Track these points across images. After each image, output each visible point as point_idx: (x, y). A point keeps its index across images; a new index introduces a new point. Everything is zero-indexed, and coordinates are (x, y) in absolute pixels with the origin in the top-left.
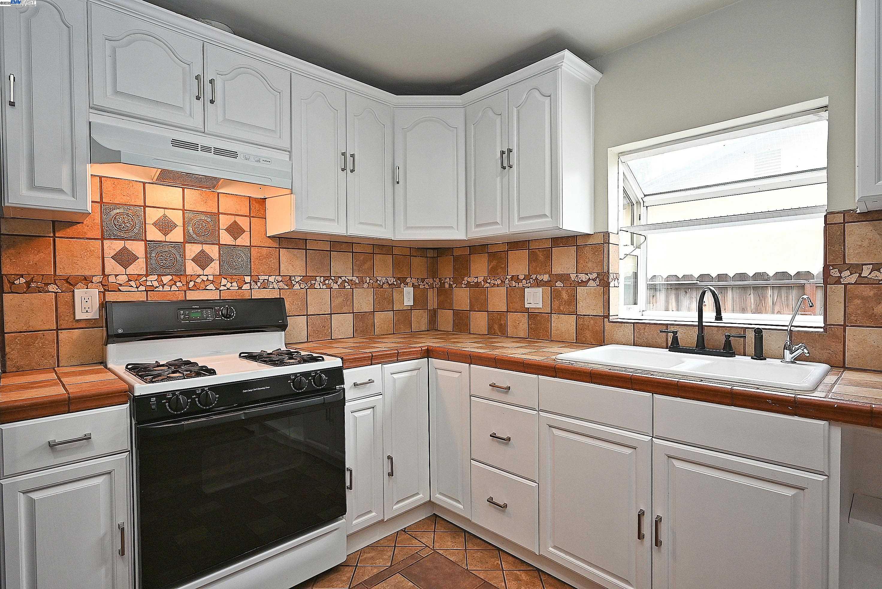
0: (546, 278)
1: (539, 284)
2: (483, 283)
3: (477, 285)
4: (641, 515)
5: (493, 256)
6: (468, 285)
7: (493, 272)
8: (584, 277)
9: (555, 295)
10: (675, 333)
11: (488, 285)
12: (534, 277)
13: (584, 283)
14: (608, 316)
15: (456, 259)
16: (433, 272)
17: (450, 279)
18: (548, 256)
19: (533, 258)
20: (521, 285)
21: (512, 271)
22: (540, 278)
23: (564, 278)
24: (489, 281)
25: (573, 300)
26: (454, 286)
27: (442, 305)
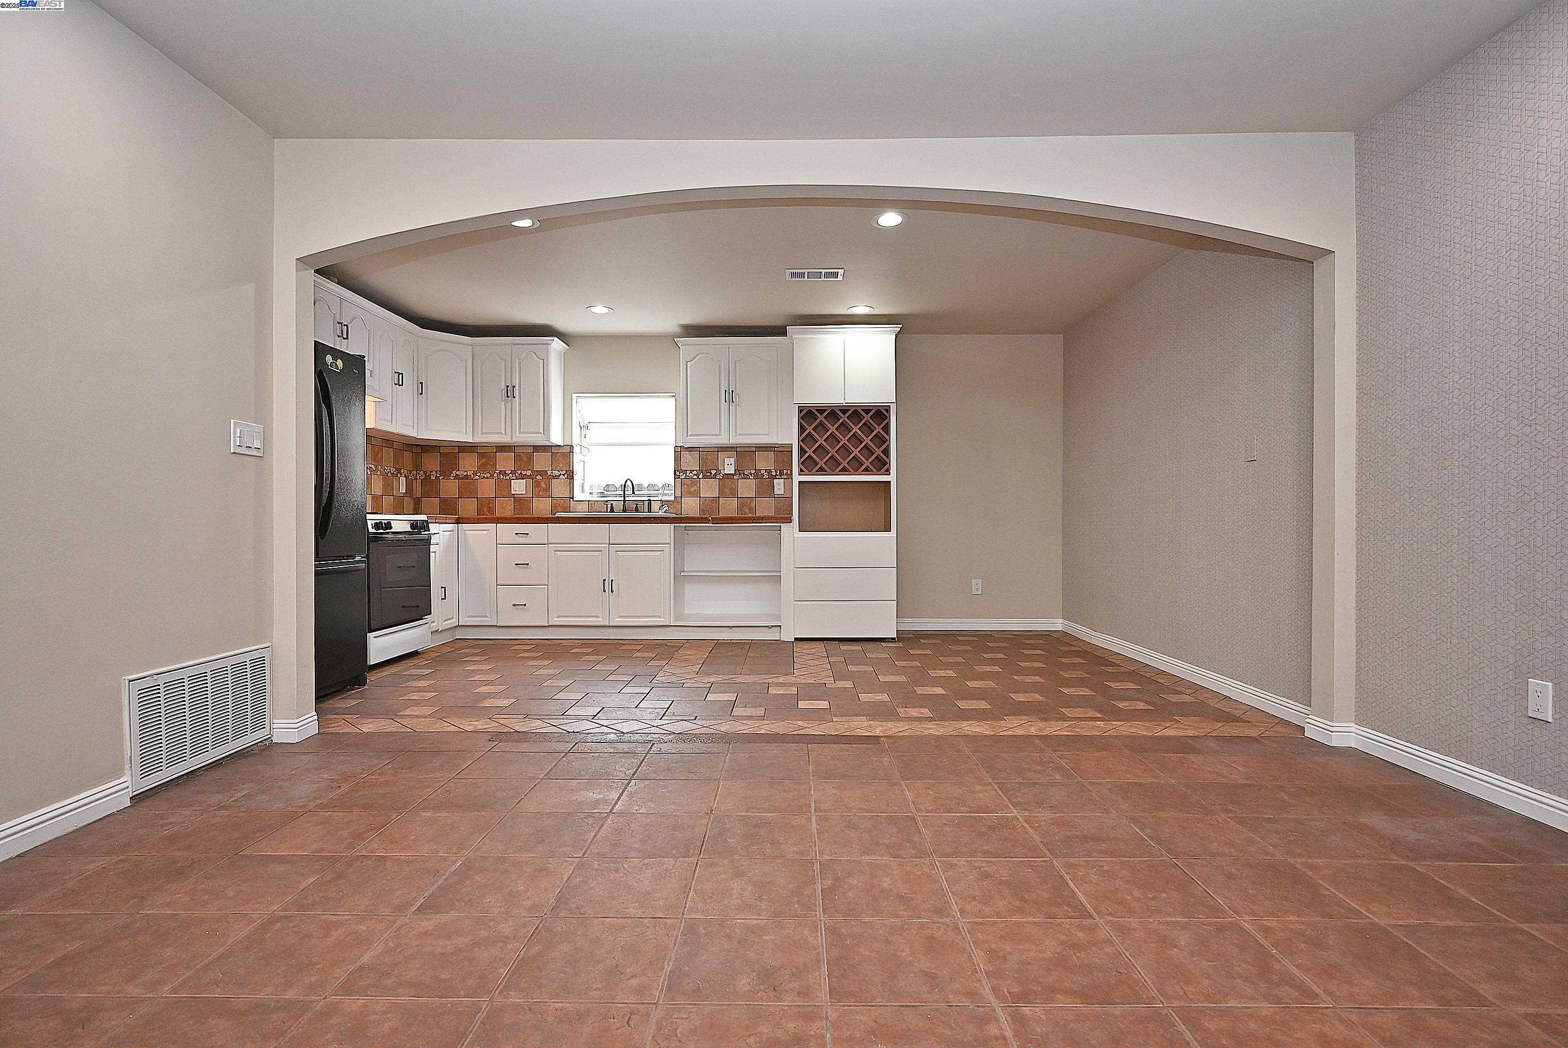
0: (529, 473)
1: (522, 477)
2: (472, 476)
3: (467, 477)
4: (604, 580)
5: (482, 455)
6: (457, 477)
7: (482, 467)
8: (556, 473)
9: (537, 485)
10: (612, 504)
11: (478, 477)
12: (519, 472)
13: (558, 477)
14: (573, 498)
15: (444, 455)
16: (417, 467)
17: (436, 472)
18: (530, 457)
19: (518, 458)
20: (507, 477)
21: (500, 467)
22: (524, 473)
23: (543, 473)
24: (479, 474)
25: (548, 489)
26: (441, 478)
27: (426, 494)
